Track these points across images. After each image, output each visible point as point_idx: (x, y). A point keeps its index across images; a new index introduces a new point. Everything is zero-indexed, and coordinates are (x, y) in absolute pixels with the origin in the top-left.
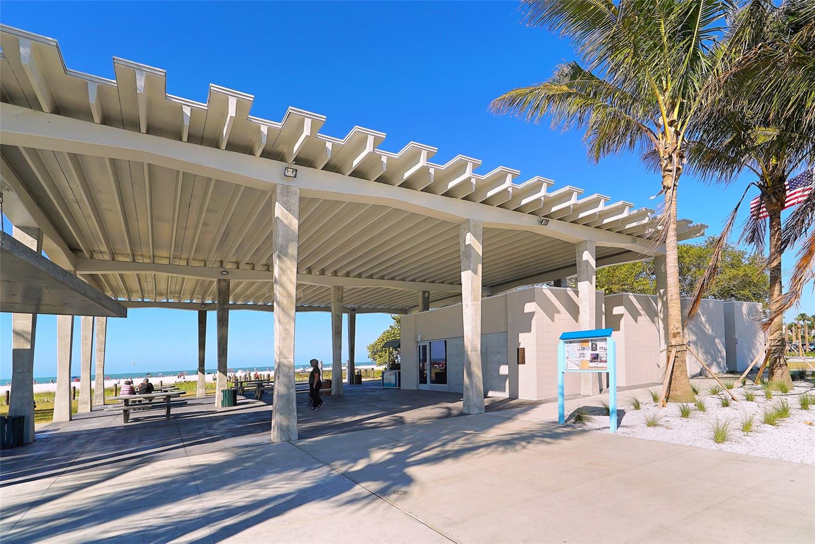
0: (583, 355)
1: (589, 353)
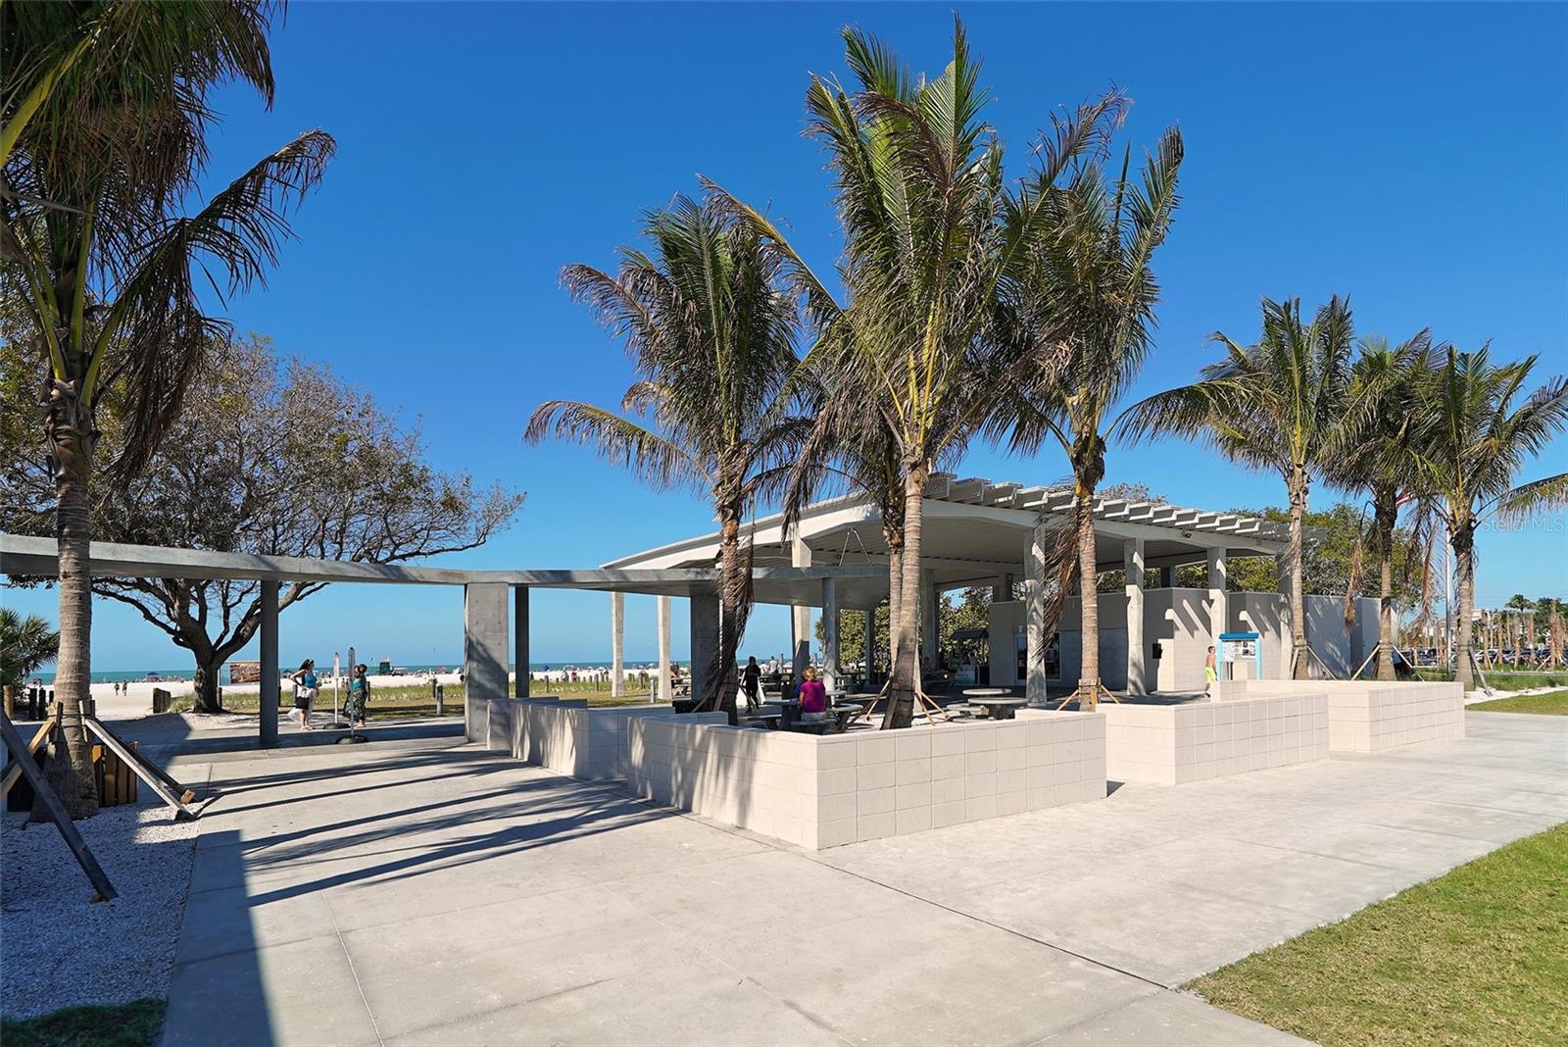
0: (1237, 650)
1: (1241, 649)
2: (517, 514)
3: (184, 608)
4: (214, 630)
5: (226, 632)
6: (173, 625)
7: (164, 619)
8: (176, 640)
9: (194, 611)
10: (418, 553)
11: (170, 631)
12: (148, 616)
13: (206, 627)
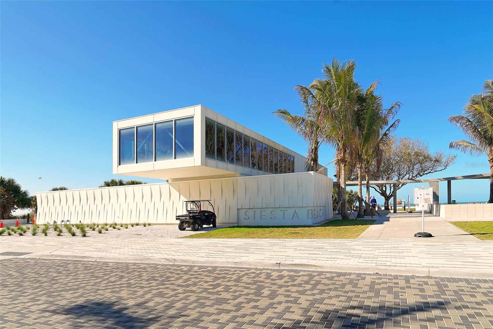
2: (456, 160)
3: (382, 188)
4: (388, 193)
5: (391, 193)
6: (380, 192)
7: (379, 191)
8: (381, 195)
9: (384, 189)
10: (430, 172)
11: (380, 193)
12: (376, 190)
13: (387, 192)
